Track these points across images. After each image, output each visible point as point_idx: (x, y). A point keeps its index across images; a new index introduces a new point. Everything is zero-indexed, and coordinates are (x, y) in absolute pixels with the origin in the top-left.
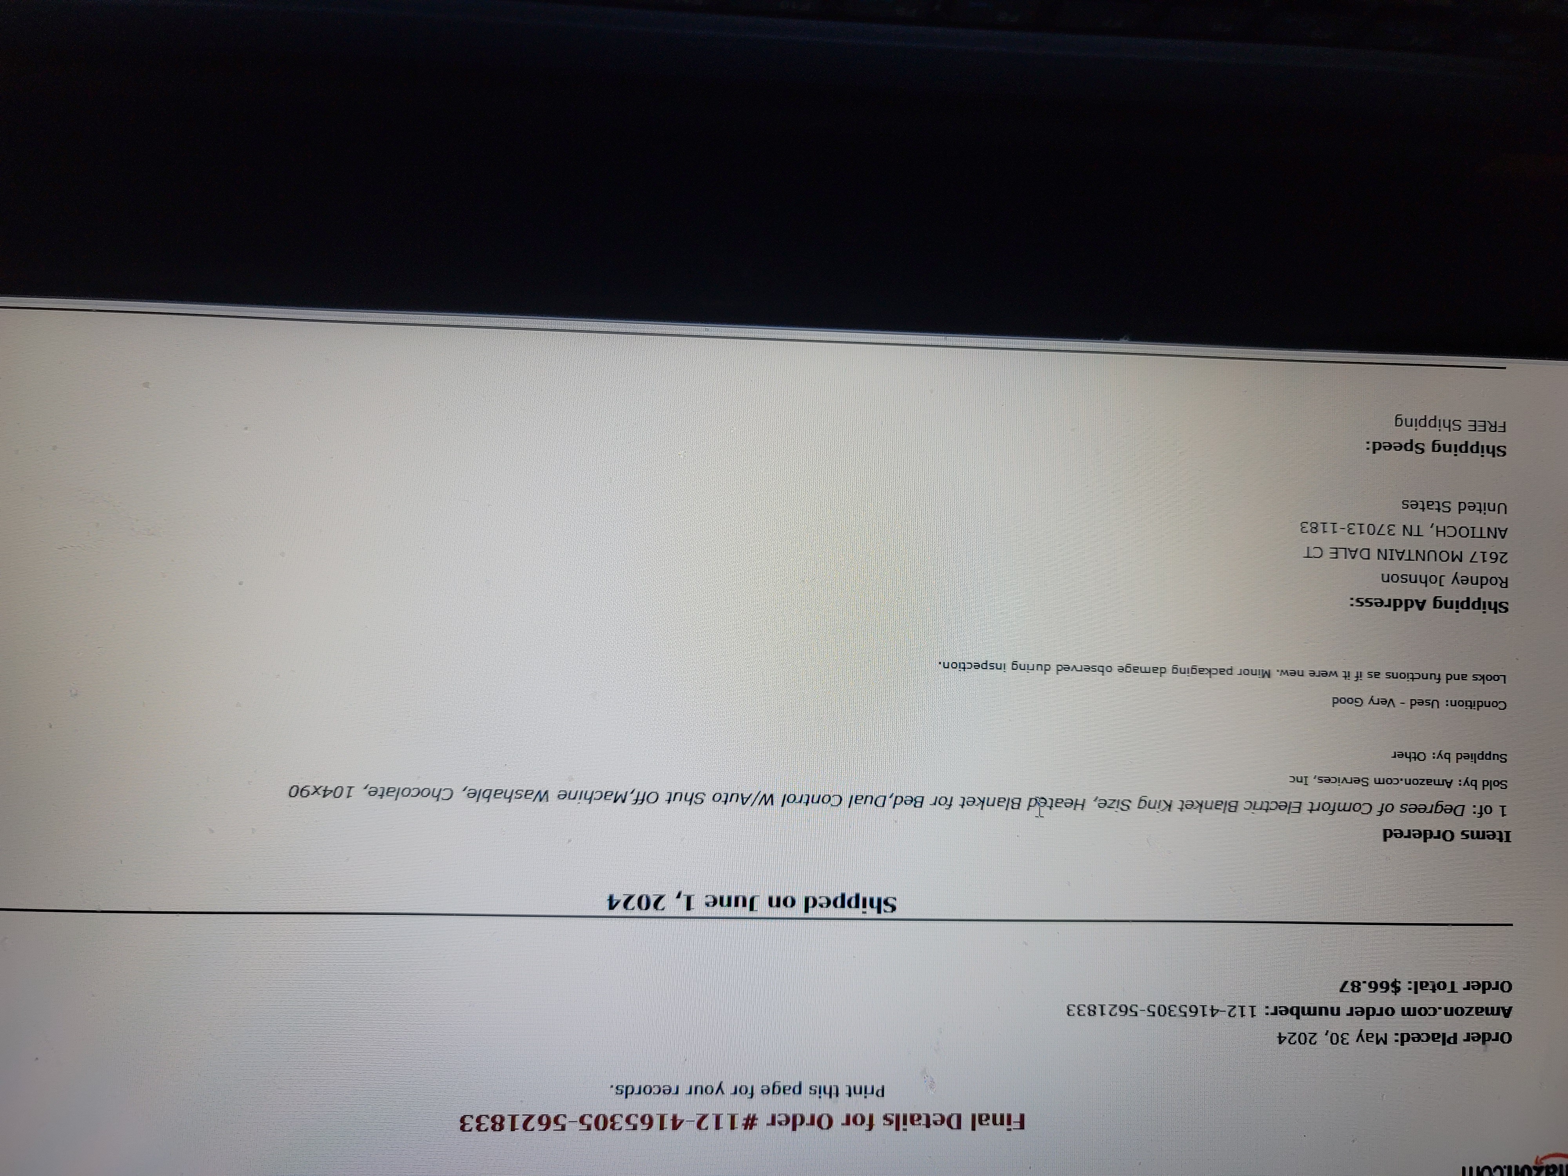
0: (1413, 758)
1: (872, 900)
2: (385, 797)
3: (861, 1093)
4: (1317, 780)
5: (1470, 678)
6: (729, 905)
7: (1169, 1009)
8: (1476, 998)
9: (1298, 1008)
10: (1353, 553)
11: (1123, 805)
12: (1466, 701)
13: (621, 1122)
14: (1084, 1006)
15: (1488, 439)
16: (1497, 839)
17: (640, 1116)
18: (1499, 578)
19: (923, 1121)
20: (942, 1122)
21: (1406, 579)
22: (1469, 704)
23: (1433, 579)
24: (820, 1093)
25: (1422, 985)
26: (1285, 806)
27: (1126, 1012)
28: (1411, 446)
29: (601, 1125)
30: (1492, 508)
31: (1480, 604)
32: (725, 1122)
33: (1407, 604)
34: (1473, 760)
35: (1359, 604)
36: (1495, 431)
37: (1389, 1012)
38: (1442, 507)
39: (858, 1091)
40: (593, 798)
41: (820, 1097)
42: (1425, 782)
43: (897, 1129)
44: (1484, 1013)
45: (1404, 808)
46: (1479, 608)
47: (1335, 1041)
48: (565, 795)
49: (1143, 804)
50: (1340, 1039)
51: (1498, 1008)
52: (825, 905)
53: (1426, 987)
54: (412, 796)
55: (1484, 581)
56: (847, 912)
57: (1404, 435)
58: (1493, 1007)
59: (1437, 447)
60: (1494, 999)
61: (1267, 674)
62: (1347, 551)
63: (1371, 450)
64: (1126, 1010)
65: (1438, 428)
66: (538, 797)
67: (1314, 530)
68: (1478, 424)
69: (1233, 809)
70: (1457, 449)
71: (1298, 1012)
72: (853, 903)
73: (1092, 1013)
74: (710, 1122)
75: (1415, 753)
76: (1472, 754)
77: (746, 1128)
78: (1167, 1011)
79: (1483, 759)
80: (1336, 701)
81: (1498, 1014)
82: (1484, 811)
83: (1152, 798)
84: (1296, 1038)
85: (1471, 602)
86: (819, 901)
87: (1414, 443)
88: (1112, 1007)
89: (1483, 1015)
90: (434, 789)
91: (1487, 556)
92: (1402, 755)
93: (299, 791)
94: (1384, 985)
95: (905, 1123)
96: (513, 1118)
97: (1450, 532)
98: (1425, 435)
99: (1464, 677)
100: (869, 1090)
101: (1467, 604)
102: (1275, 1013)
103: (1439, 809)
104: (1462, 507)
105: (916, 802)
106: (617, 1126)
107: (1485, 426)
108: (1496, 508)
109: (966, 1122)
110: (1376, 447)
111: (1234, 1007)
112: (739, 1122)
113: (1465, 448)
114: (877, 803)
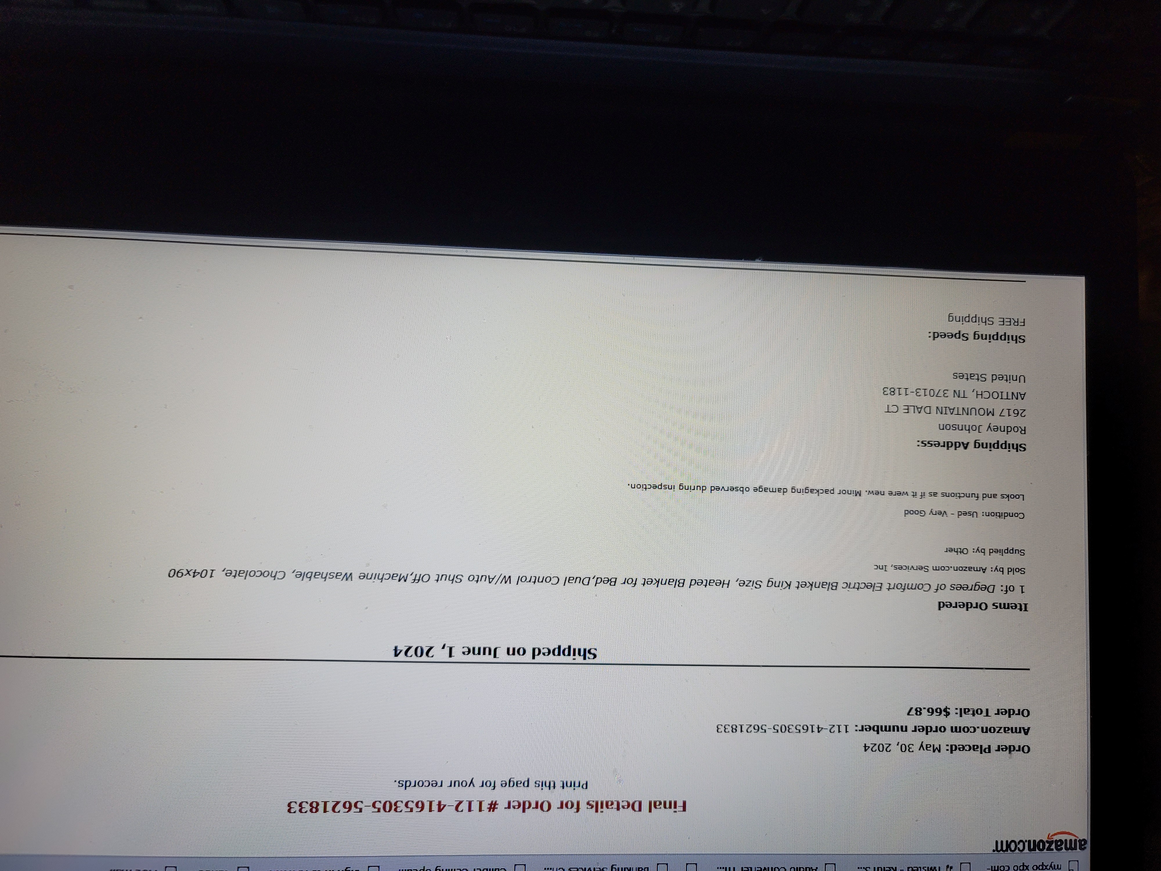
0: (959, 552)
1: (579, 650)
2: (237, 577)
3: (571, 786)
4: (893, 568)
5: (999, 496)
6: (479, 653)
7: (789, 727)
8: (1004, 721)
9: (878, 726)
10: (919, 409)
11: (757, 584)
12: (996, 513)
13: (401, 806)
14: (729, 725)
15: (1012, 331)
16: (1018, 609)
17: (415, 802)
18: (1020, 427)
19: (615, 806)
20: (628, 806)
21: (955, 427)
22: (998, 514)
23: (974, 428)
24: (542, 786)
25: (966, 711)
26: (870, 586)
27: (758, 730)
28: (959, 335)
29: (388, 809)
30: (1015, 379)
31: (1006, 446)
32: (475, 806)
33: (956, 445)
34: (1001, 554)
35: (923, 445)
36: (1018, 325)
37: (941, 729)
38: (981, 378)
39: (569, 785)
40: (384, 578)
41: (542, 789)
42: (967, 569)
43: (597, 811)
44: (1010, 731)
45: (953, 587)
46: (1006, 448)
47: (903, 749)
48: (363, 576)
49: (770, 583)
50: (907, 748)
51: (1020, 728)
52: (546, 654)
53: (968, 712)
54: (257, 576)
55: (1009, 429)
56: (562, 659)
57: (954, 328)
58: (1017, 727)
59: (977, 336)
60: (1016, 721)
61: (858, 494)
62: (915, 407)
63: (932, 338)
64: (758, 728)
65: (977, 323)
66: (345, 577)
67: (892, 393)
68: (1006, 320)
69: (834, 588)
70: (991, 337)
71: (878, 729)
72: (566, 652)
73: (734, 731)
74: (464, 806)
75: (960, 549)
76: (1000, 550)
77: (490, 811)
78: (788, 729)
79: (1008, 553)
80: (907, 512)
81: (1020, 732)
82: (1008, 589)
83: (776, 579)
84: (876, 747)
85: (1000, 444)
86: (542, 651)
87: (961, 334)
88: (748, 726)
89: (1009, 733)
90: (272, 572)
91: (1011, 412)
92: (951, 550)
93: (176, 573)
94: (938, 711)
95: (602, 807)
96: (325, 803)
97: (986, 395)
98: (968, 328)
99: (995, 496)
100: (577, 784)
101: (997, 445)
102: (862, 730)
103: (977, 587)
104: (995, 377)
105: (611, 582)
106: (399, 810)
107: (1010, 322)
108: (1018, 379)
109: (645, 806)
110: (935, 336)
111: (834, 726)
112: (485, 806)
113: (996, 337)
114: (584, 582)
